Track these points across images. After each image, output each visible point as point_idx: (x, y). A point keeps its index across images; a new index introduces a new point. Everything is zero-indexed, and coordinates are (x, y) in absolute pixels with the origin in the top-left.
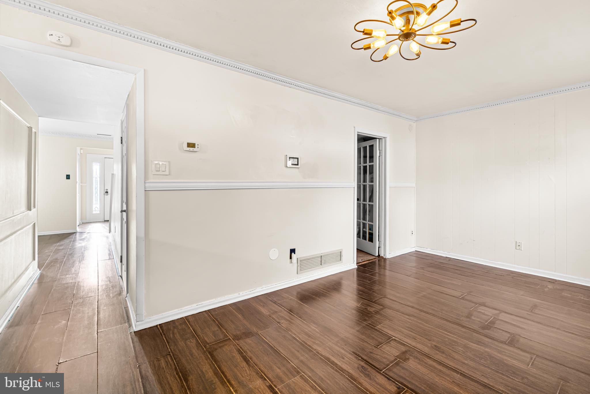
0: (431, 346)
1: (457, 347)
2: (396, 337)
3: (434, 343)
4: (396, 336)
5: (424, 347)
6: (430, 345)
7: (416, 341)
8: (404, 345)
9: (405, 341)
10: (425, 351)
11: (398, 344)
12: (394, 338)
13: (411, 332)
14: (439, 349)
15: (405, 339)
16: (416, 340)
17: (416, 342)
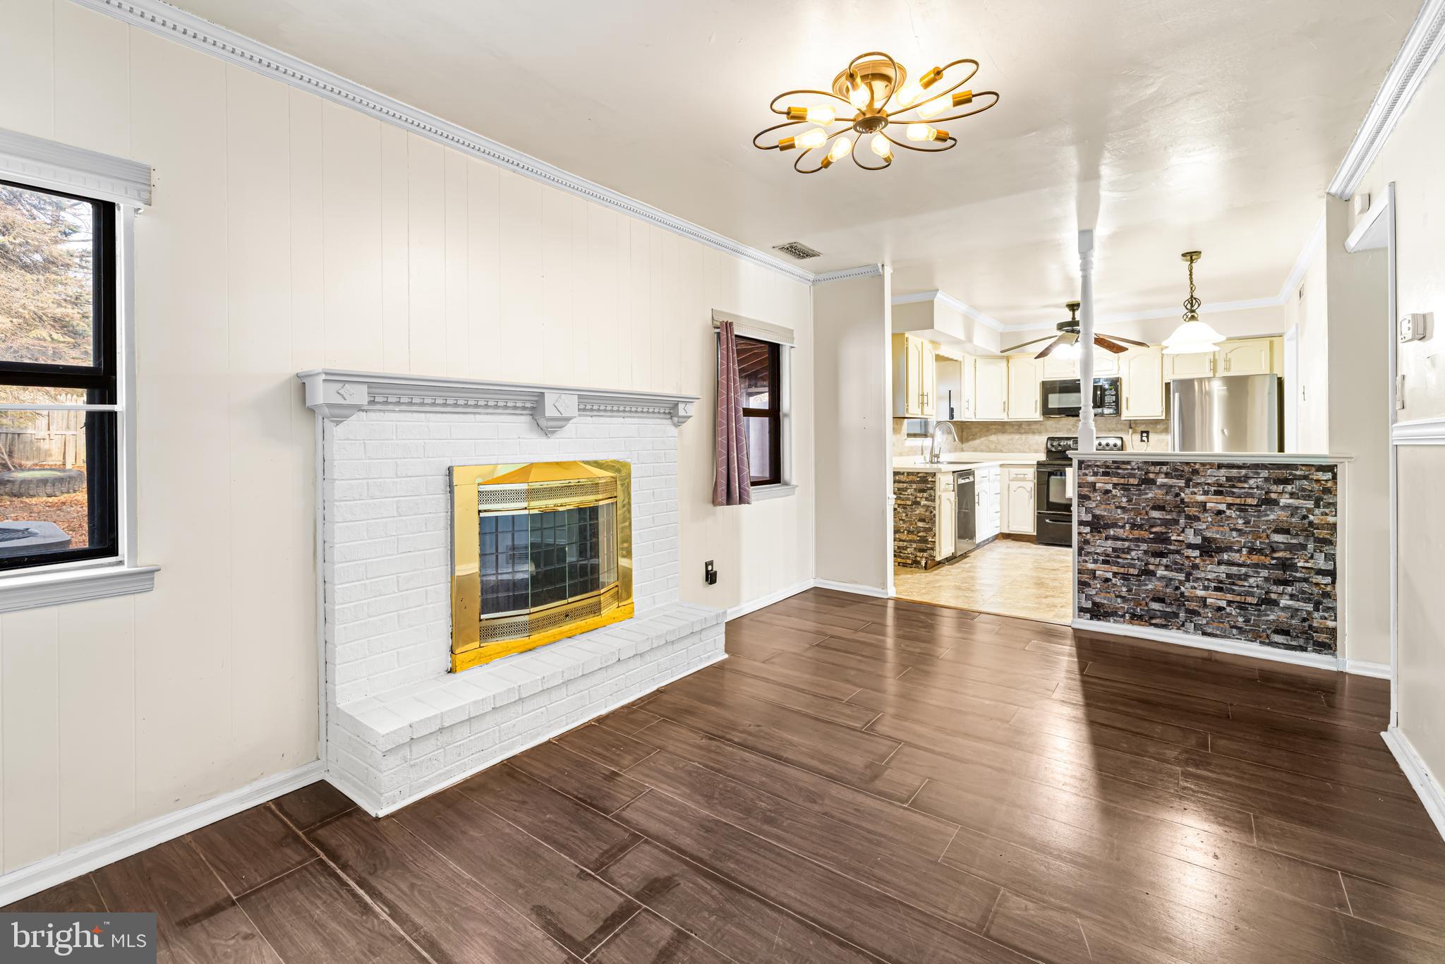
0: (823, 800)
1: (769, 807)
2: (900, 807)
3: (816, 808)
4: (902, 810)
5: (838, 796)
6: (827, 802)
7: (856, 807)
8: (880, 793)
9: (879, 802)
10: (838, 786)
11: (893, 792)
12: (906, 806)
13: (869, 832)
14: (808, 796)
15: (879, 807)
16: (856, 809)
17: (855, 805)
